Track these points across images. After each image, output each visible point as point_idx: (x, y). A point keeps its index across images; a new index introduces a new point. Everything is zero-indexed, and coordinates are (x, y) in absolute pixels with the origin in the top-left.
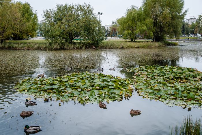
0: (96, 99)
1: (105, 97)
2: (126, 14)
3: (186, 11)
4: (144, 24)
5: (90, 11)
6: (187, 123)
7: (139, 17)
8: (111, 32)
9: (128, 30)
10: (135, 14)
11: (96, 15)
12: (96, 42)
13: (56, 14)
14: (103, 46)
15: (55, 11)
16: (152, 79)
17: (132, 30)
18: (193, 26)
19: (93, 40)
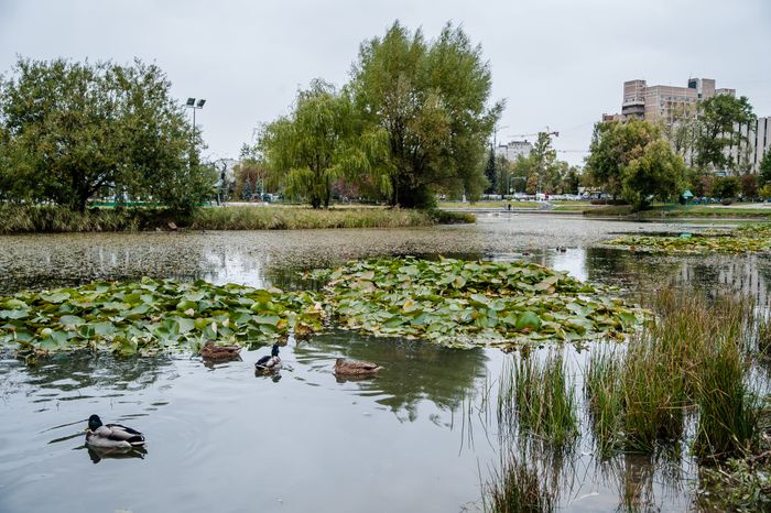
0: (183, 340)
1: (218, 335)
2: (296, 107)
3: (499, 108)
4: (359, 144)
5: (159, 91)
6: (522, 367)
7: (341, 120)
8: (239, 183)
9: (300, 165)
10: (327, 110)
11: (179, 104)
12: (182, 206)
13: (15, 97)
14: (210, 222)
15: (12, 83)
16: (391, 291)
17: (315, 167)
18: (523, 168)
19: (168, 198)
